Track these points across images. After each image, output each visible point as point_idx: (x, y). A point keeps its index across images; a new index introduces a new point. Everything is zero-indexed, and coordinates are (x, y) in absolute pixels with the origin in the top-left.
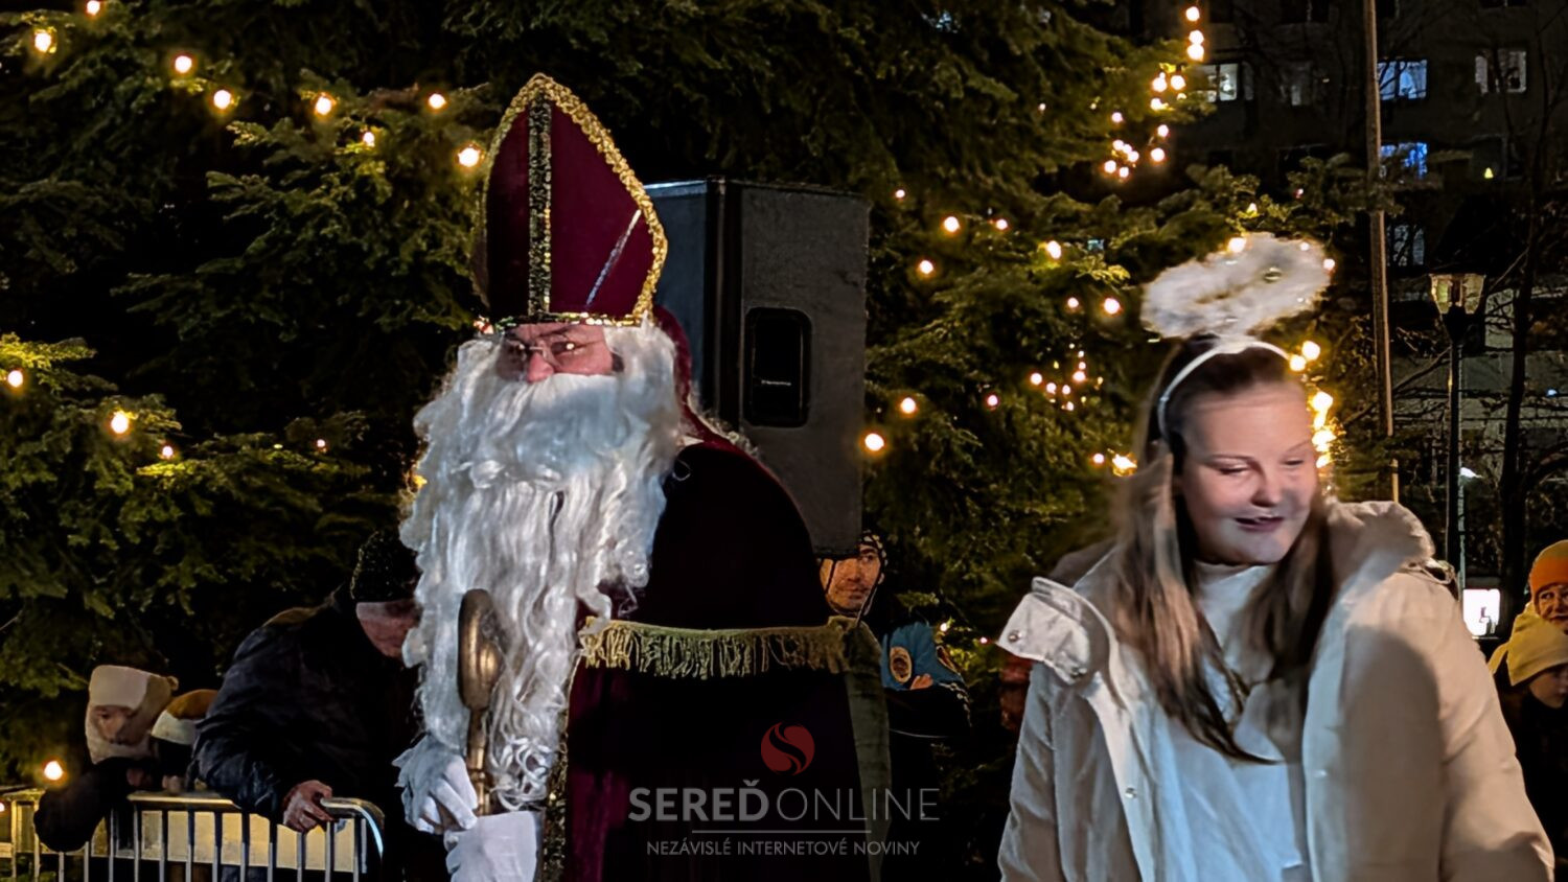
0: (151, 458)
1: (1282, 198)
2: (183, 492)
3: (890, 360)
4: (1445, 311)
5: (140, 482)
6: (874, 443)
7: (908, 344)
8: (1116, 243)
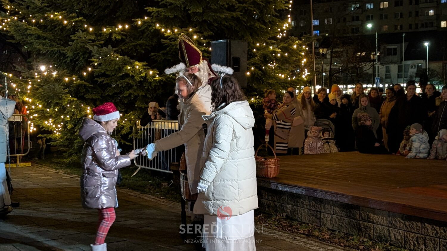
0: (155, 77)
1: (301, 40)
2: (160, 81)
3: (250, 63)
4: (321, 53)
5: (154, 80)
6: (248, 73)
7: (252, 60)
8: (279, 47)
